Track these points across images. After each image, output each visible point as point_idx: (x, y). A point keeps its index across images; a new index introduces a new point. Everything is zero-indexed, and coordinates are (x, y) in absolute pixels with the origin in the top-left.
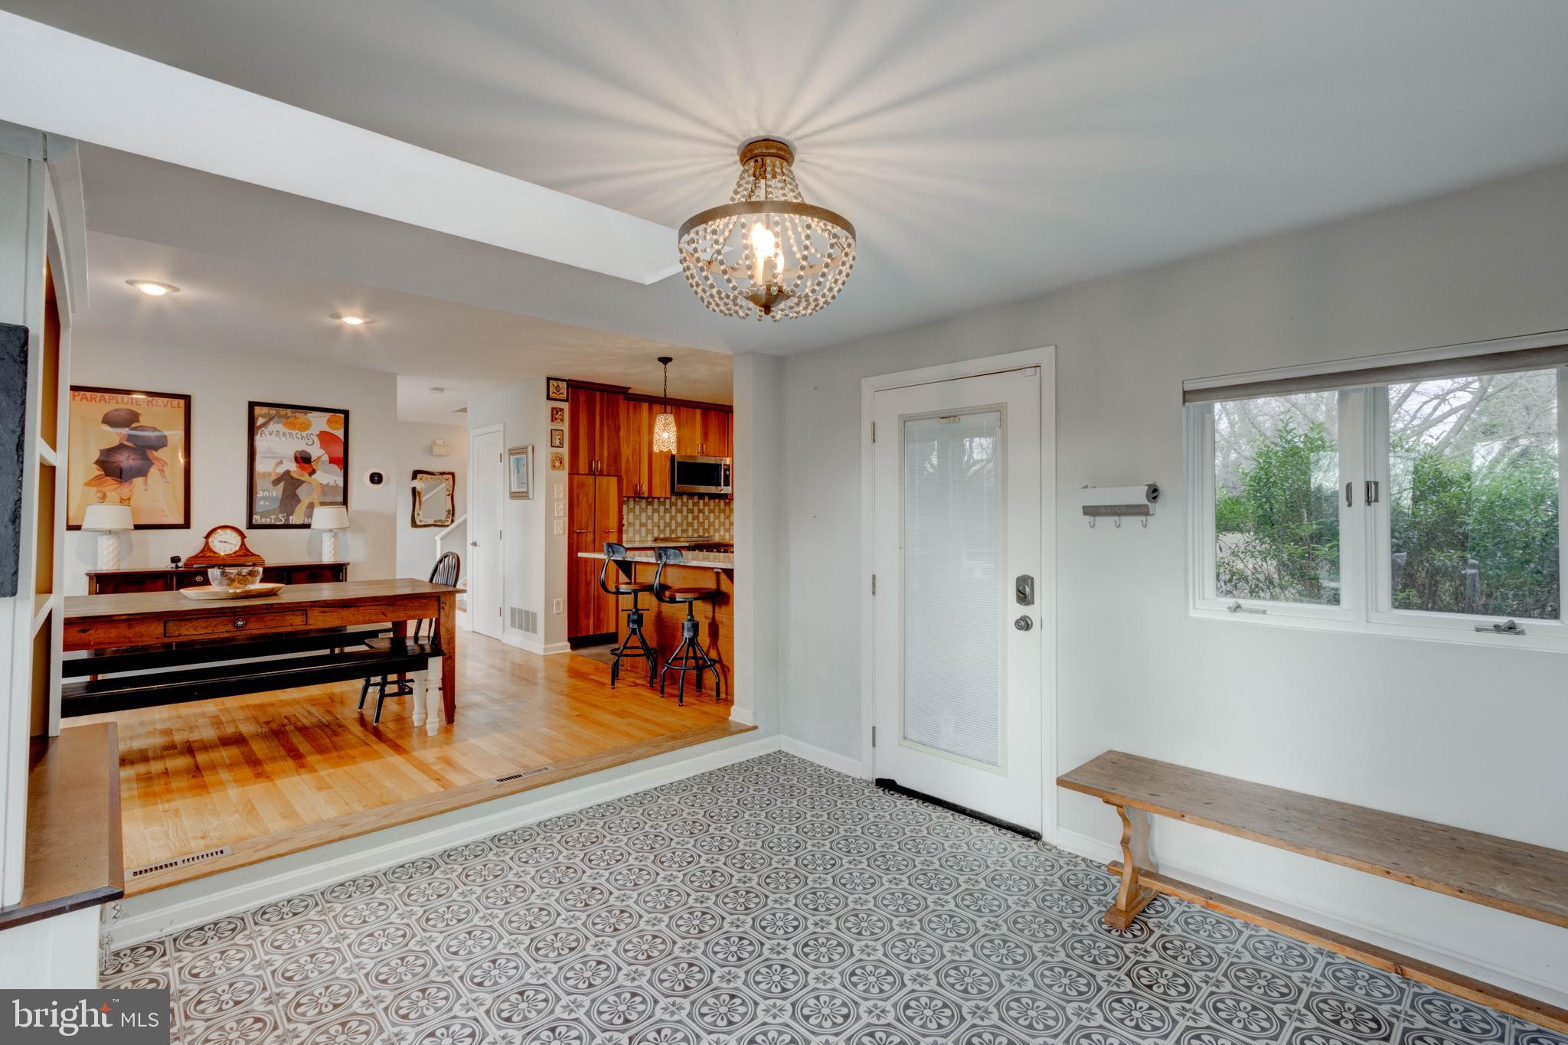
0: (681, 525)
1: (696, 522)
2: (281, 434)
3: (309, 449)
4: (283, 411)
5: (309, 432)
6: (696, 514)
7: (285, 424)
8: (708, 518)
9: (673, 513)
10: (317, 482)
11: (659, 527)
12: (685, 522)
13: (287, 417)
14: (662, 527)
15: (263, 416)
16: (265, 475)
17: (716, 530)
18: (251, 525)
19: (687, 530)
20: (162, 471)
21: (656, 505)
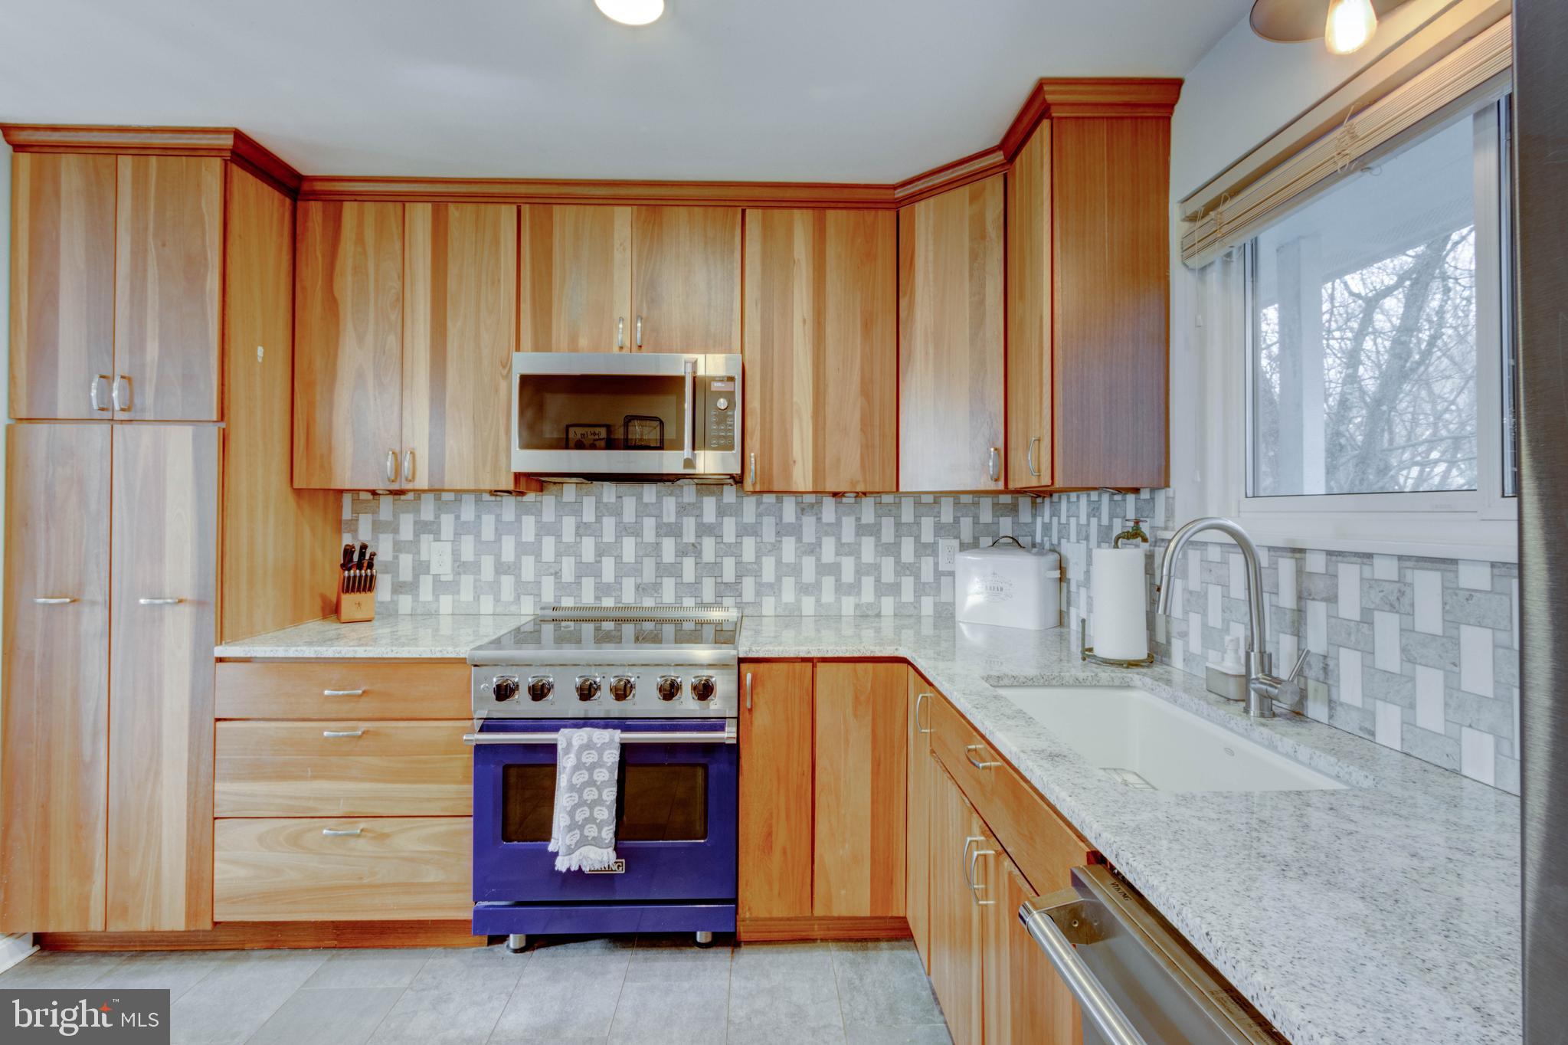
0: (636, 570)
1: (689, 563)
6: (689, 537)
8: (735, 550)
9: (609, 536)
11: (557, 575)
12: (649, 565)
14: (568, 576)
17: (761, 589)
19: (656, 587)
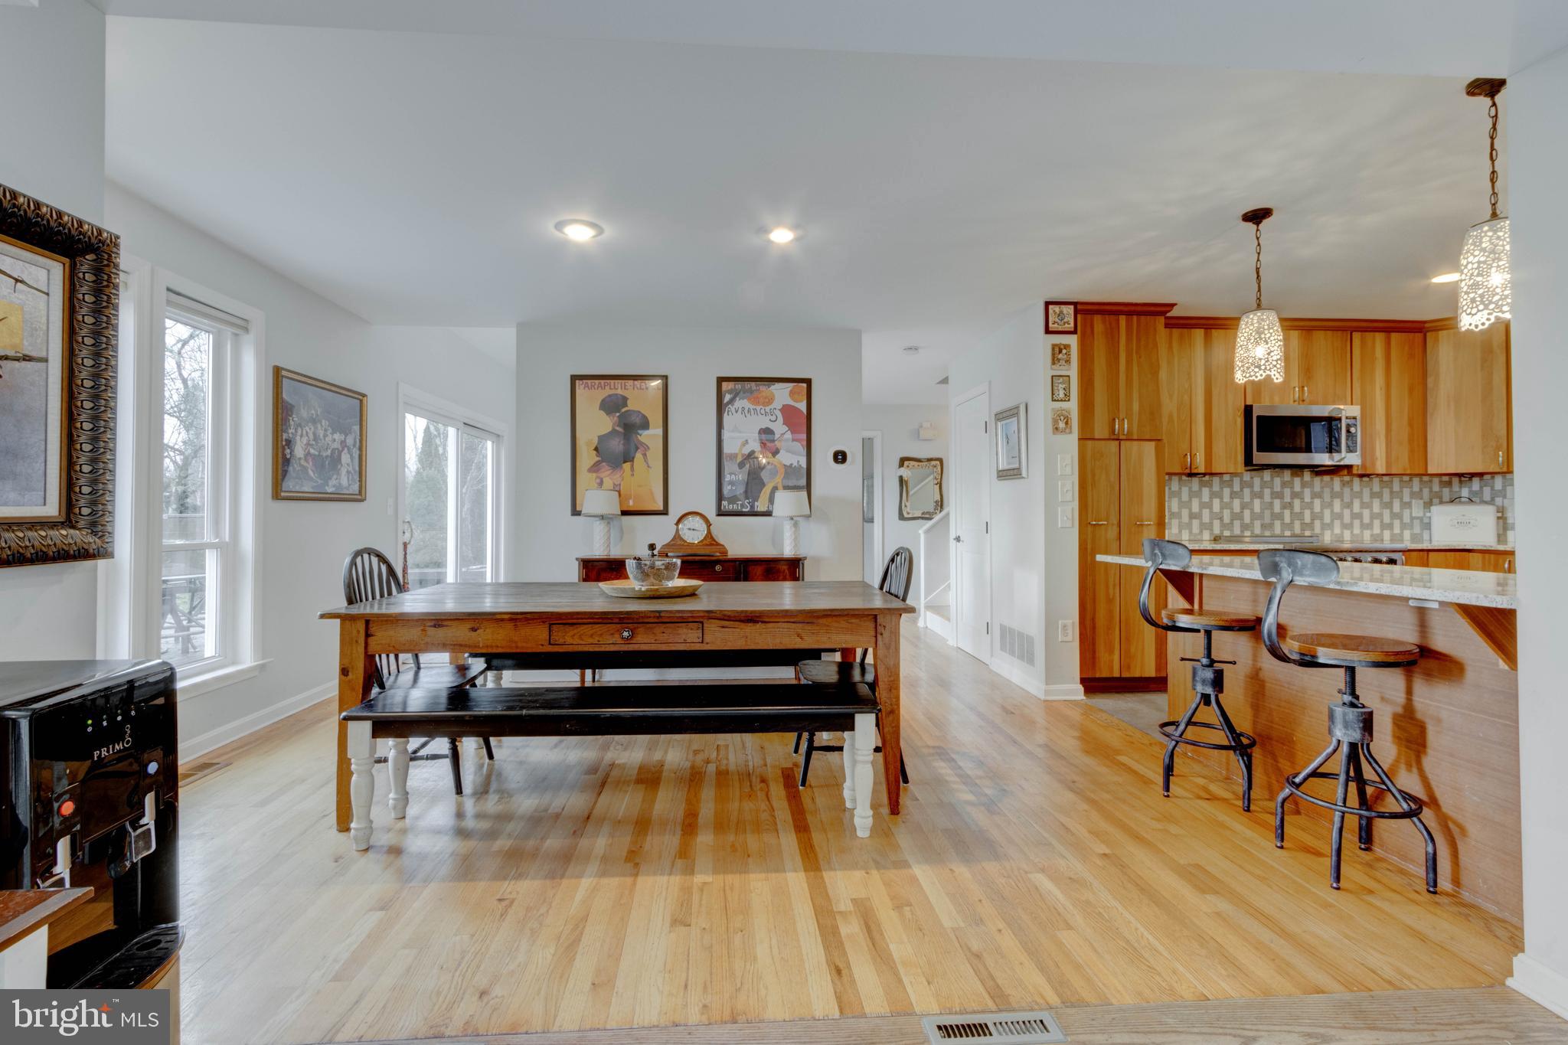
0: (1261, 516)
1: (1287, 513)
2: (746, 411)
3: (771, 426)
4: (748, 385)
5: (772, 407)
6: (1287, 499)
7: (749, 400)
8: (1310, 506)
9: (1247, 499)
10: (780, 463)
11: (1221, 519)
12: (1267, 513)
13: (751, 391)
14: (1227, 520)
15: (729, 392)
16: (733, 457)
17: (1324, 527)
18: (721, 513)
19: (1271, 526)
20: (645, 455)
21: (1216, 487)
